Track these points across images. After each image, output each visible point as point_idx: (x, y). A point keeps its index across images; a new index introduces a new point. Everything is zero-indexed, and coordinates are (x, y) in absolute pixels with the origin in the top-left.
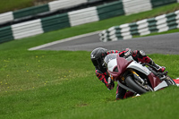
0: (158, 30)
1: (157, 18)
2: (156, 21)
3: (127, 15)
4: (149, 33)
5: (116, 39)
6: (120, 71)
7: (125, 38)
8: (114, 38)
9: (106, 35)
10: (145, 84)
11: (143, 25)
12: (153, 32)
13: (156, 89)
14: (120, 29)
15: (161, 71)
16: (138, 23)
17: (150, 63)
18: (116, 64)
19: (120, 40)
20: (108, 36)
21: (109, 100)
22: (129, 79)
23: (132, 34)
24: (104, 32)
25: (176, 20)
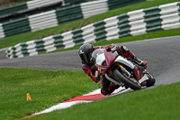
0: (64, 46)
1: (63, 34)
2: (62, 37)
3: (33, 31)
4: (55, 49)
5: (22, 56)
7: (31, 55)
8: (20, 55)
9: (12, 51)
10: (131, 77)
11: (49, 42)
12: (60, 49)
13: (140, 81)
14: (27, 46)
16: (44, 39)
18: (104, 59)
19: (27, 57)
20: (14, 53)
21: (16, 117)
23: (38, 51)
24: (10, 48)
25: (82, 36)
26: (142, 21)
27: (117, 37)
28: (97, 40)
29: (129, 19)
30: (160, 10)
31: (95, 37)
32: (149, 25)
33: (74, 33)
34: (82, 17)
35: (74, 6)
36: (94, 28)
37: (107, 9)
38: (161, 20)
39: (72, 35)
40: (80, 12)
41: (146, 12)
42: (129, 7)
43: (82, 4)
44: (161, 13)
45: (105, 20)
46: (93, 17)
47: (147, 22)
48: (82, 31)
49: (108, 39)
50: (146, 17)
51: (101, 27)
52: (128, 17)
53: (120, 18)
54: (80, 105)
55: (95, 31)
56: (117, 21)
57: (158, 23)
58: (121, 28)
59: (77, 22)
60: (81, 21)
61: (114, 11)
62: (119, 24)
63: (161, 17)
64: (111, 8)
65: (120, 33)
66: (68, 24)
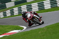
6: (32, 17)
10: (38, 21)
25: (6, 14)
26: (26, 9)
27: (17, 14)
28: (11, 15)
29: (21, 8)
30: (31, 5)
31: (10, 14)
32: (28, 10)
33: (3, 13)
34: (6, 8)
35: (3, 4)
36: (10, 11)
37: (14, 5)
38: (32, 8)
39: (3, 14)
40: (6, 6)
41: (27, 6)
42: (21, 4)
43: (6, 4)
44: (32, 6)
45: (14, 9)
46: (10, 8)
47: (27, 9)
48: (6, 12)
49: (14, 15)
50: (27, 8)
51: (12, 11)
52: (21, 7)
53: (18, 8)
54: (5, 36)
55: (10, 12)
56: (18, 9)
57: (31, 9)
58: (19, 11)
59: (5, 9)
60: (6, 9)
61: (16, 6)
62: (18, 10)
63: (32, 7)
64: (15, 5)
65: (18, 13)
66: (2, 10)
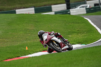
6: (48, 40)
15: (66, 41)
17: (62, 38)
18: (46, 38)
22: (51, 44)
